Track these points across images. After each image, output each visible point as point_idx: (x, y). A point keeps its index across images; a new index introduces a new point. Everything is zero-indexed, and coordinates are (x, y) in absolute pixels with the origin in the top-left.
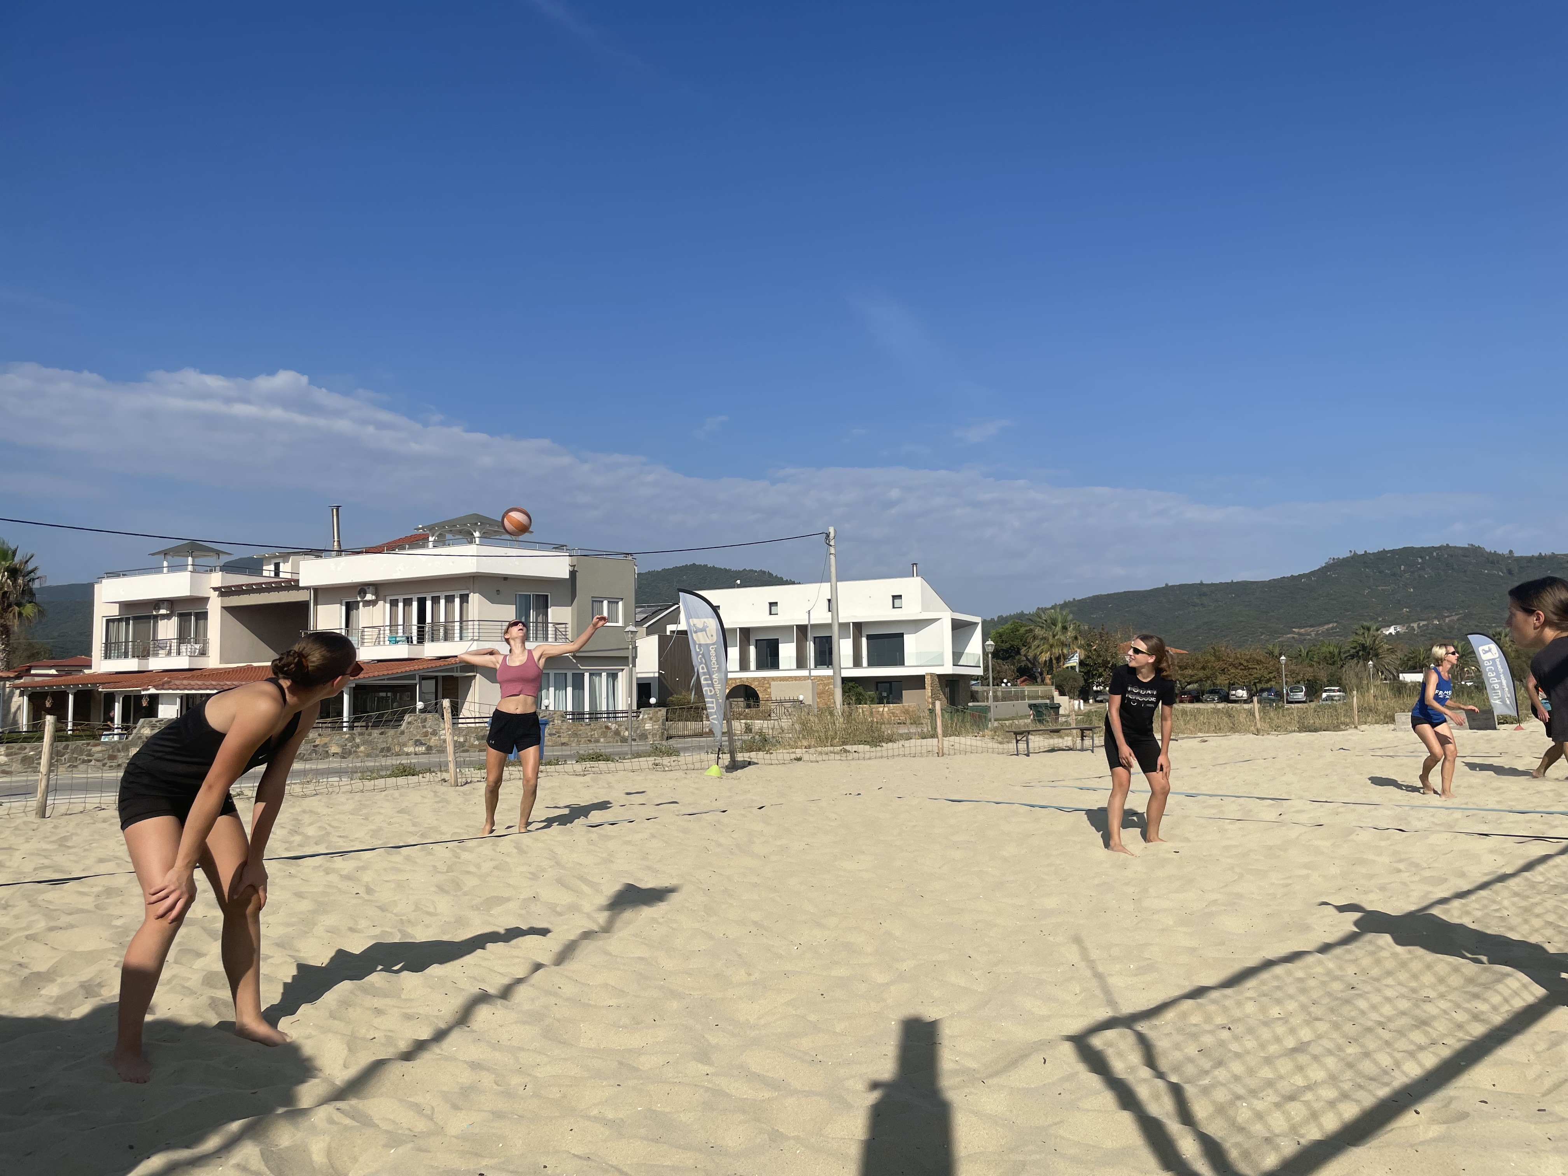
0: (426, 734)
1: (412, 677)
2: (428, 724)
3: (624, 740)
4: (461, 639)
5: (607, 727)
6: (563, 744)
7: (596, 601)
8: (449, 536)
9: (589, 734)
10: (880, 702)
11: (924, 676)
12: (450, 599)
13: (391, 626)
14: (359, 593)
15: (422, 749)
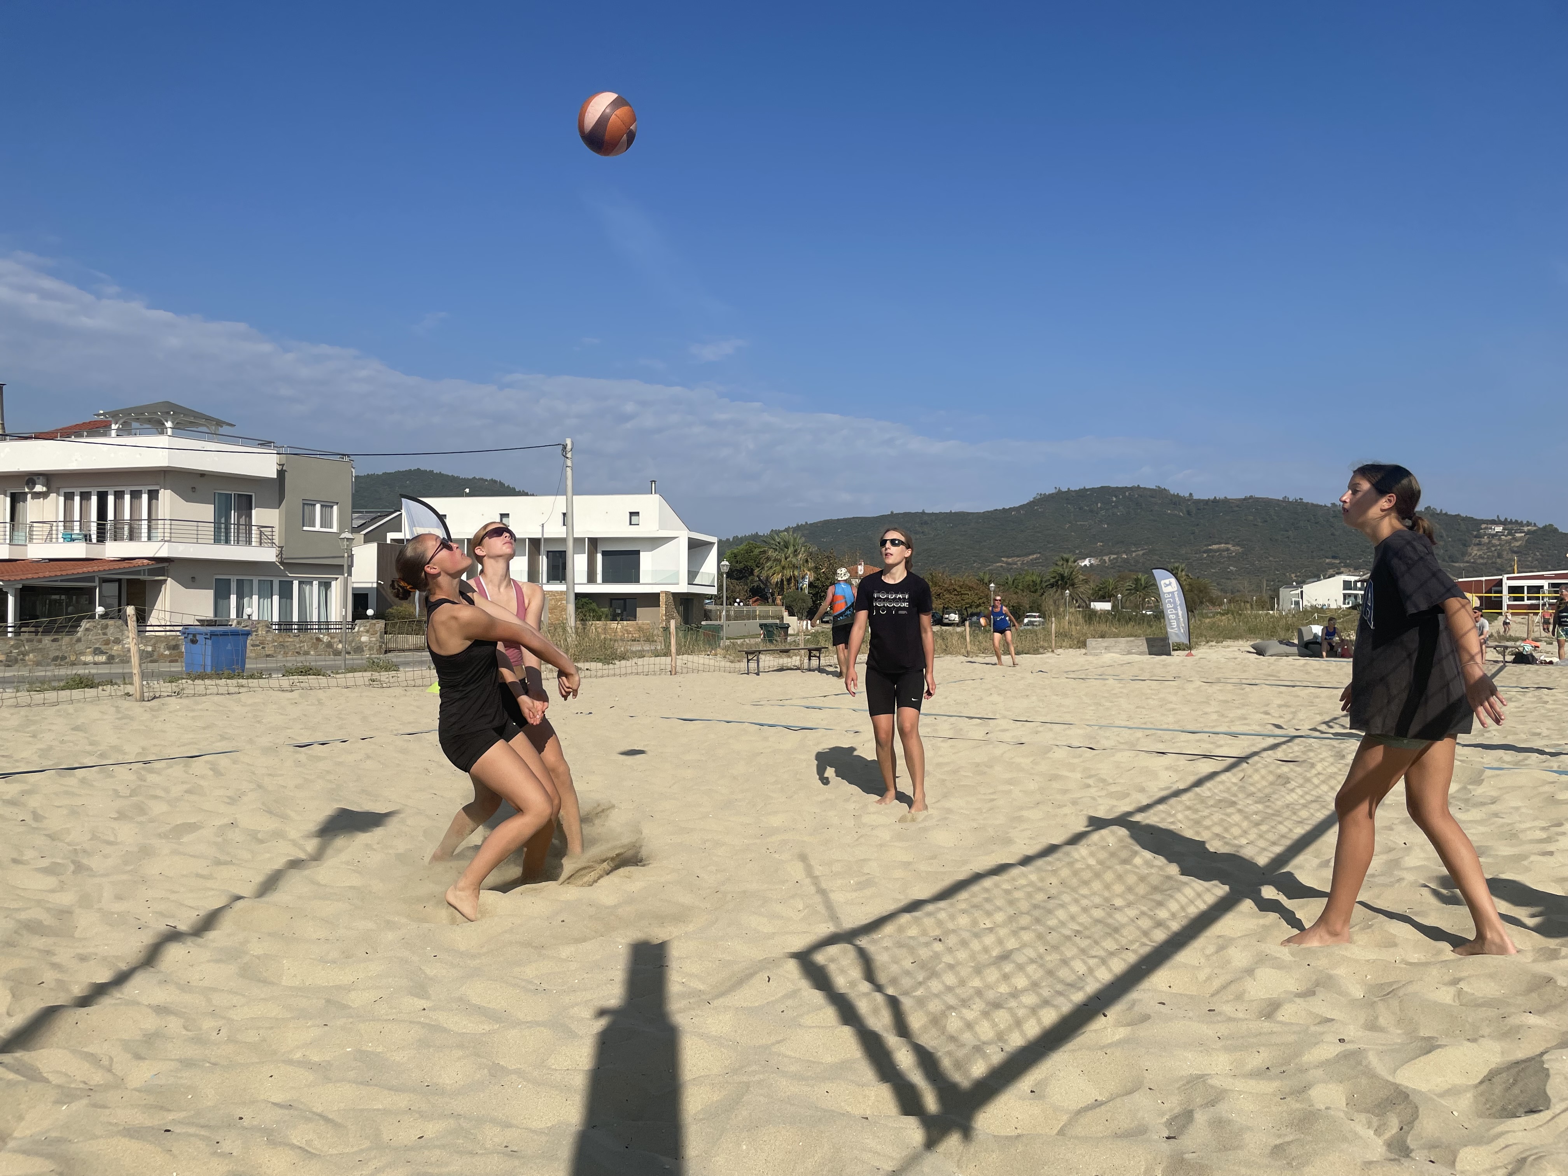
0: (107, 643)
1: (92, 579)
2: (110, 630)
3: (337, 653)
4: (149, 538)
5: (318, 639)
6: (268, 656)
7: (307, 504)
8: (135, 425)
9: (298, 646)
10: (614, 619)
11: (659, 594)
12: (136, 495)
13: (64, 522)
14: (27, 484)
15: (103, 658)
